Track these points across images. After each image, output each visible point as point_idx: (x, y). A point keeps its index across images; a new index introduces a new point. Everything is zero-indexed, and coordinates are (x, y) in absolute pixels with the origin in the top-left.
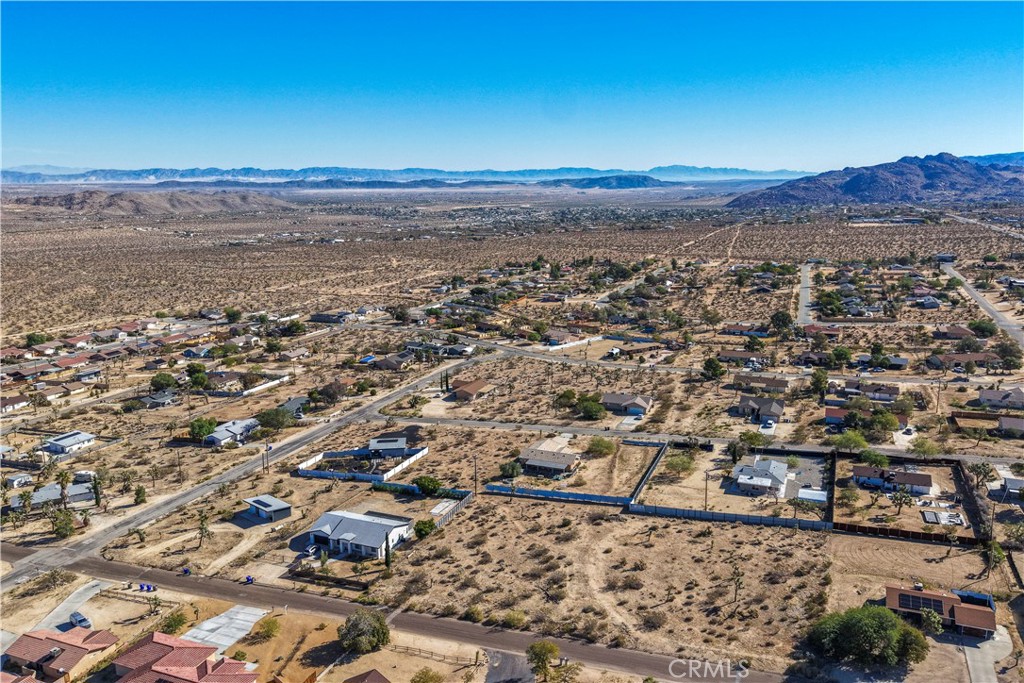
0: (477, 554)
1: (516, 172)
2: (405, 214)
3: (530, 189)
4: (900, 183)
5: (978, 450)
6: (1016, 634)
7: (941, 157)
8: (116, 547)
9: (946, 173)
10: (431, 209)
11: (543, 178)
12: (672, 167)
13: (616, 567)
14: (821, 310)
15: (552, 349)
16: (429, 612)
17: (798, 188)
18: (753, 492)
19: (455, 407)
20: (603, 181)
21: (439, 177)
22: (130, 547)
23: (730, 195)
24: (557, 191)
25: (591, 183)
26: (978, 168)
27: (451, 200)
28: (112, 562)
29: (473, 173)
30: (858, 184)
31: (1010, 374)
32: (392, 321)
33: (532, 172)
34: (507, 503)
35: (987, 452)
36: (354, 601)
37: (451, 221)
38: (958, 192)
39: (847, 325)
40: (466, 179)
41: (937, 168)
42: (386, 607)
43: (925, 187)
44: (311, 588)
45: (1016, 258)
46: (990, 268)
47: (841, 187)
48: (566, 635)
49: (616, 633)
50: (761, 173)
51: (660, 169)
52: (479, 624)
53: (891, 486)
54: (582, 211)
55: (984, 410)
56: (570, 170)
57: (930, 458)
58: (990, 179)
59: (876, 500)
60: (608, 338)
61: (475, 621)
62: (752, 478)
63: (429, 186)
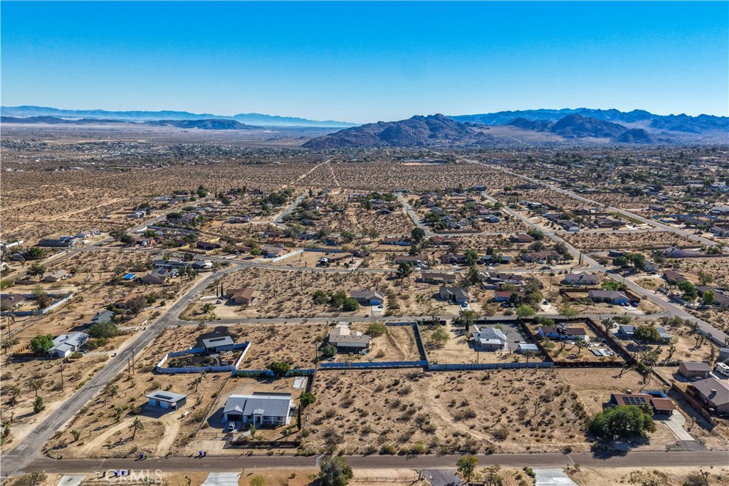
0: (354, 411)
1: (124, 113)
2: (35, 146)
3: (140, 127)
4: (415, 134)
5: (589, 311)
6: (681, 410)
7: (437, 116)
8: (54, 448)
9: (443, 128)
10: (59, 143)
11: (149, 119)
12: (252, 114)
13: (451, 406)
14: (433, 226)
15: (275, 260)
16: (357, 453)
17: (350, 135)
18: (491, 349)
19: (240, 310)
20: (200, 123)
21: (54, 115)
22: (69, 446)
23: (302, 138)
24: (164, 129)
25: (191, 124)
26: (459, 124)
27: (73, 134)
28: (62, 460)
29: (85, 112)
30: (390, 133)
31: (568, 263)
32: (115, 244)
33: (138, 113)
34: (343, 374)
35: (595, 312)
36: (297, 455)
37: (80, 153)
38: (450, 141)
39: (456, 235)
40: (81, 117)
41: (436, 124)
42: (323, 455)
43: (431, 137)
44: (256, 451)
45: (520, 188)
46: (509, 194)
47: (378, 135)
48: (456, 452)
49: (485, 445)
50: (316, 122)
51: (242, 115)
52: (396, 455)
53: (564, 337)
54: (192, 147)
55: (572, 286)
56: (170, 113)
57: (573, 317)
58: (467, 132)
59: (564, 346)
60: (308, 250)
61: (392, 454)
62: (488, 340)
63: (47, 122)
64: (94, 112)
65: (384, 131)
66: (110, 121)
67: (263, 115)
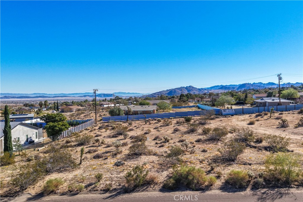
7: (190, 87)
12: (119, 92)
20: (99, 95)
24: (85, 98)
47: (167, 94)
51: (115, 93)
63: (42, 98)
64: (60, 94)
65: (169, 92)
66: (65, 96)
67: (123, 93)
